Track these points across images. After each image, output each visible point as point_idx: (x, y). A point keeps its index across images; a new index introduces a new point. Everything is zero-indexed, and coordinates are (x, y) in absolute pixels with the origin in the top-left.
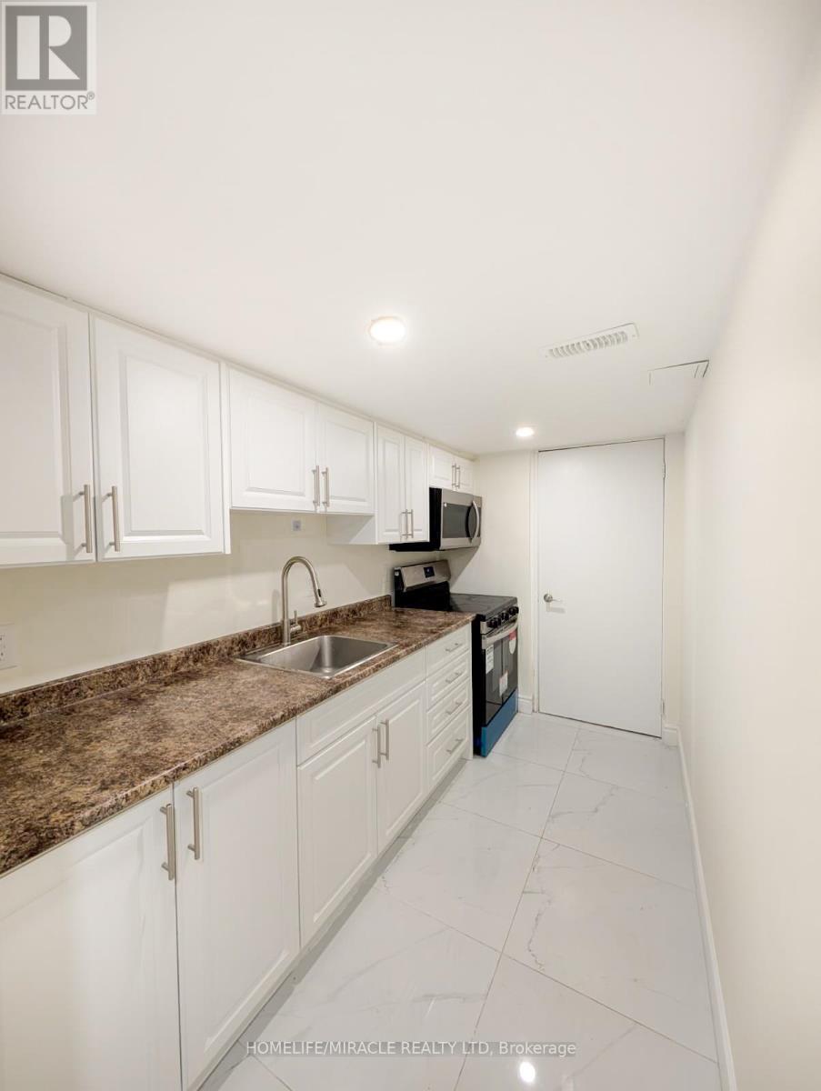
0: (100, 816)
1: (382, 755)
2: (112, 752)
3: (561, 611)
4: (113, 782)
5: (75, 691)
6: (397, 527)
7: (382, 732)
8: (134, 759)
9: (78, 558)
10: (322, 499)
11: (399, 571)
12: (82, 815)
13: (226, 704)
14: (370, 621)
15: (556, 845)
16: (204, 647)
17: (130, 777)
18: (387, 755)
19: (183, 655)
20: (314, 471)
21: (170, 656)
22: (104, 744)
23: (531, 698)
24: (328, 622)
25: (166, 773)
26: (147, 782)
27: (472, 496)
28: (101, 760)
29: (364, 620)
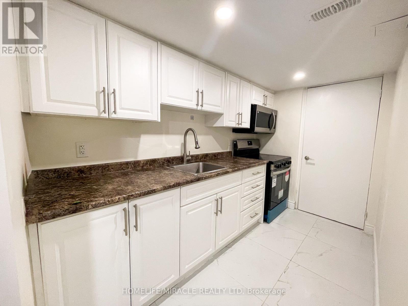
0: (99, 205)
1: (218, 211)
2: (111, 187)
3: (314, 164)
4: (106, 196)
5: (107, 169)
6: (234, 120)
7: (219, 202)
8: (116, 190)
9: (102, 115)
10: (200, 103)
11: (236, 141)
12: (92, 203)
13: (155, 179)
14: (221, 159)
15: (297, 265)
16: (153, 160)
17: (112, 195)
18: (221, 211)
19: (145, 162)
20: (197, 91)
21: (141, 162)
22: (110, 185)
23: (294, 202)
24: (203, 158)
25: (124, 196)
26: (117, 197)
27: (272, 110)
28: (106, 189)
29: (219, 159)
